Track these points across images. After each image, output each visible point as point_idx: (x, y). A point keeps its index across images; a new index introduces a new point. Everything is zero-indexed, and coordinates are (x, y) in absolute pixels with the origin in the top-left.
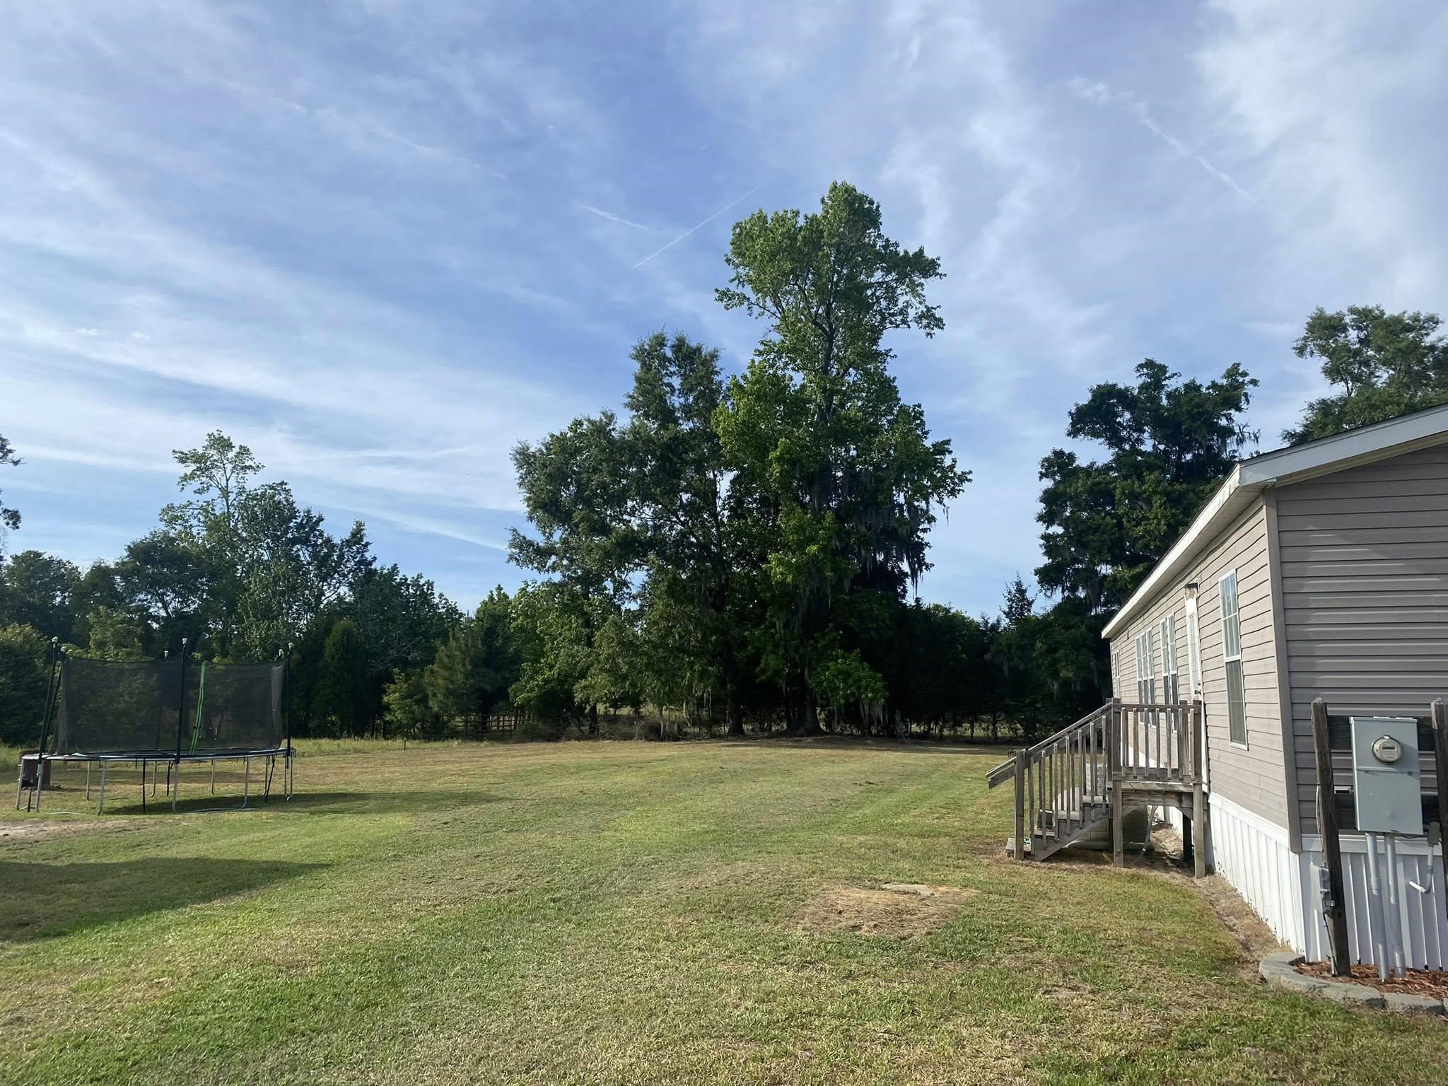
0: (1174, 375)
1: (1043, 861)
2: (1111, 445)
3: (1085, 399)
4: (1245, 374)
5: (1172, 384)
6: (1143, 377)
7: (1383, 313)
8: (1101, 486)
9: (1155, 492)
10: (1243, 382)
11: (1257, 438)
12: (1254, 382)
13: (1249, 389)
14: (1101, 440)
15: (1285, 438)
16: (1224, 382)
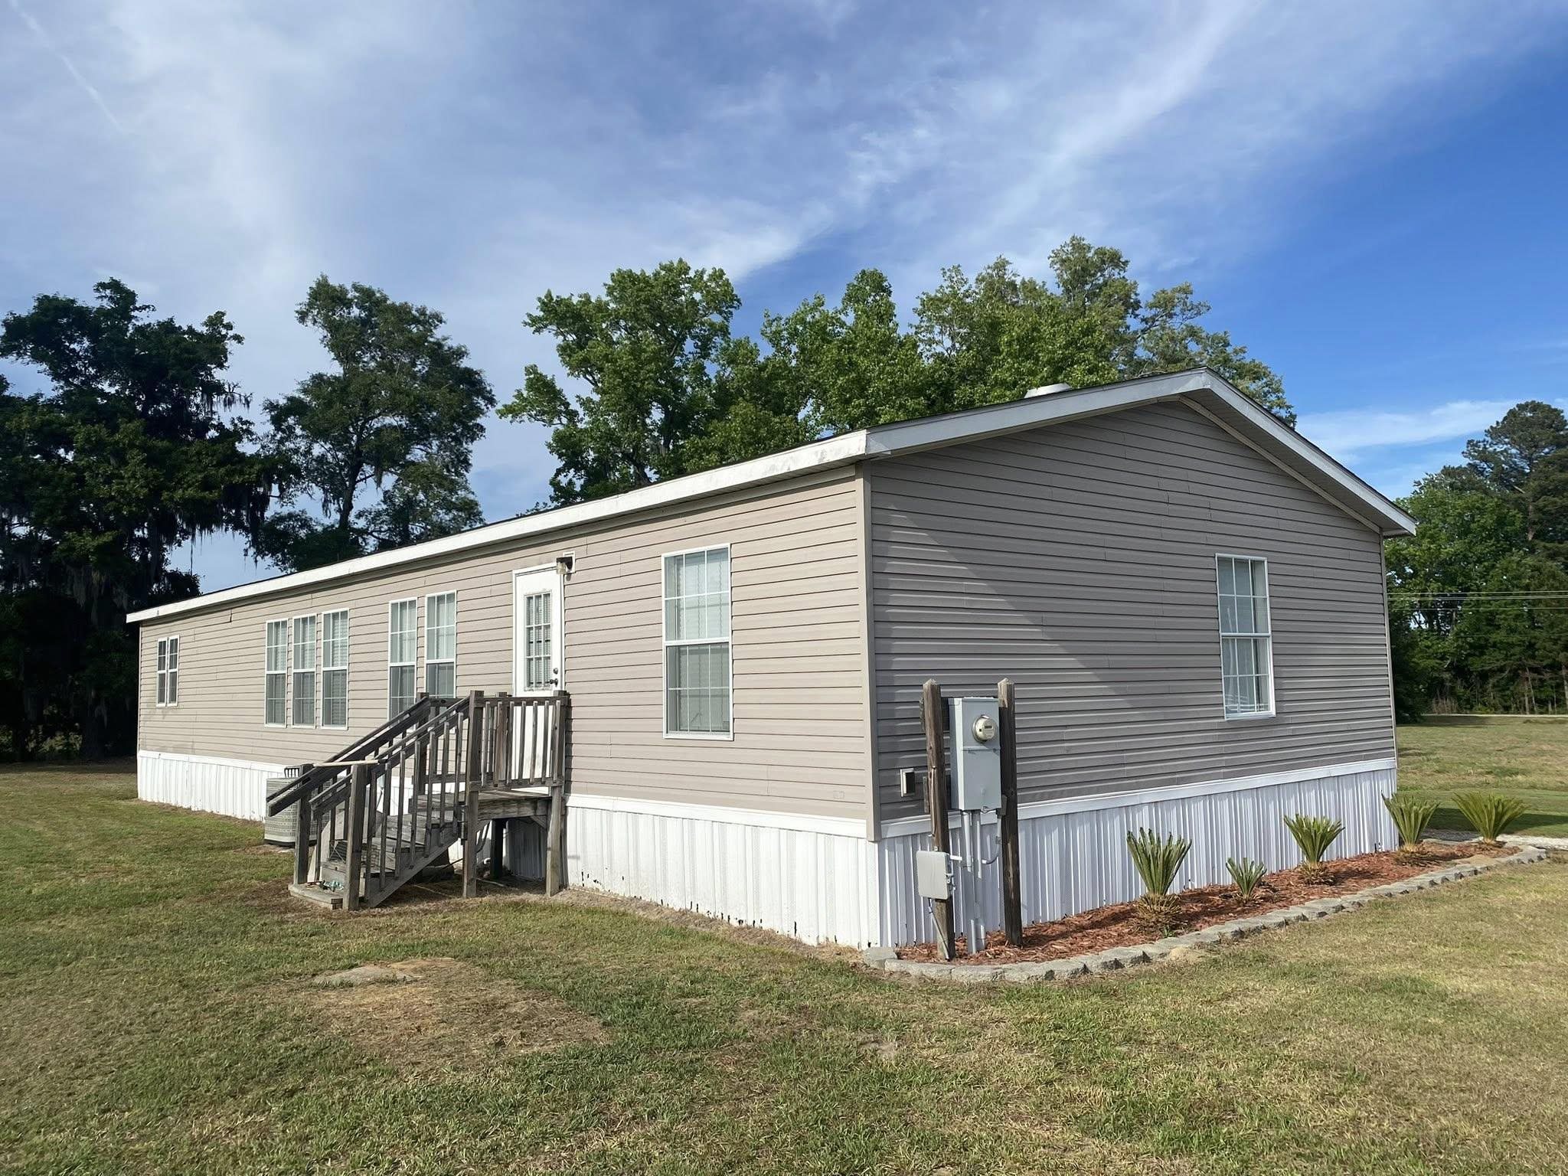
0: (144, 308)
1: (380, 906)
2: (56, 377)
3: (25, 309)
4: (229, 327)
5: (143, 318)
6: (105, 301)
7: (385, 299)
8: (54, 426)
9: (132, 446)
10: (225, 336)
11: (248, 403)
12: (238, 339)
13: (231, 345)
14: (44, 366)
15: (265, 409)
16: (204, 330)
